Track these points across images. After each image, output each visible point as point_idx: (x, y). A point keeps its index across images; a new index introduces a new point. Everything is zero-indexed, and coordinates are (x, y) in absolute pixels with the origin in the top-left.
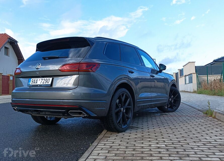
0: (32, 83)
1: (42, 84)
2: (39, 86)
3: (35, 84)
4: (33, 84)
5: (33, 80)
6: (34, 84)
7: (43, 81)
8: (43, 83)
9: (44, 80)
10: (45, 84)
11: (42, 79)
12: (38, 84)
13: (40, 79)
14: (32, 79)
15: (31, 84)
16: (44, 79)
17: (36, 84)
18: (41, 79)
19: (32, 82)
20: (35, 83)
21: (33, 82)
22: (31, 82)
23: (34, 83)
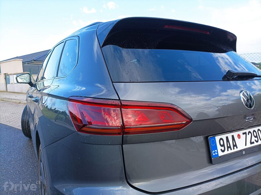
0: (223, 151)
1: (249, 145)
2: (244, 153)
3: (233, 151)
4: (226, 152)
5: (221, 139)
6: (230, 151)
7: (249, 137)
8: (251, 143)
9: (250, 134)
10: (256, 144)
11: (245, 133)
12: (239, 149)
13: (241, 133)
14: (217, 138)
15: (221, 154)
16: (250, 132)
17: (236, 150)
18: (243, 134)
19: (221, 146)
20: (230, 147)
21: (223, 145)
22: (219, 148)
23: (228, 148)
